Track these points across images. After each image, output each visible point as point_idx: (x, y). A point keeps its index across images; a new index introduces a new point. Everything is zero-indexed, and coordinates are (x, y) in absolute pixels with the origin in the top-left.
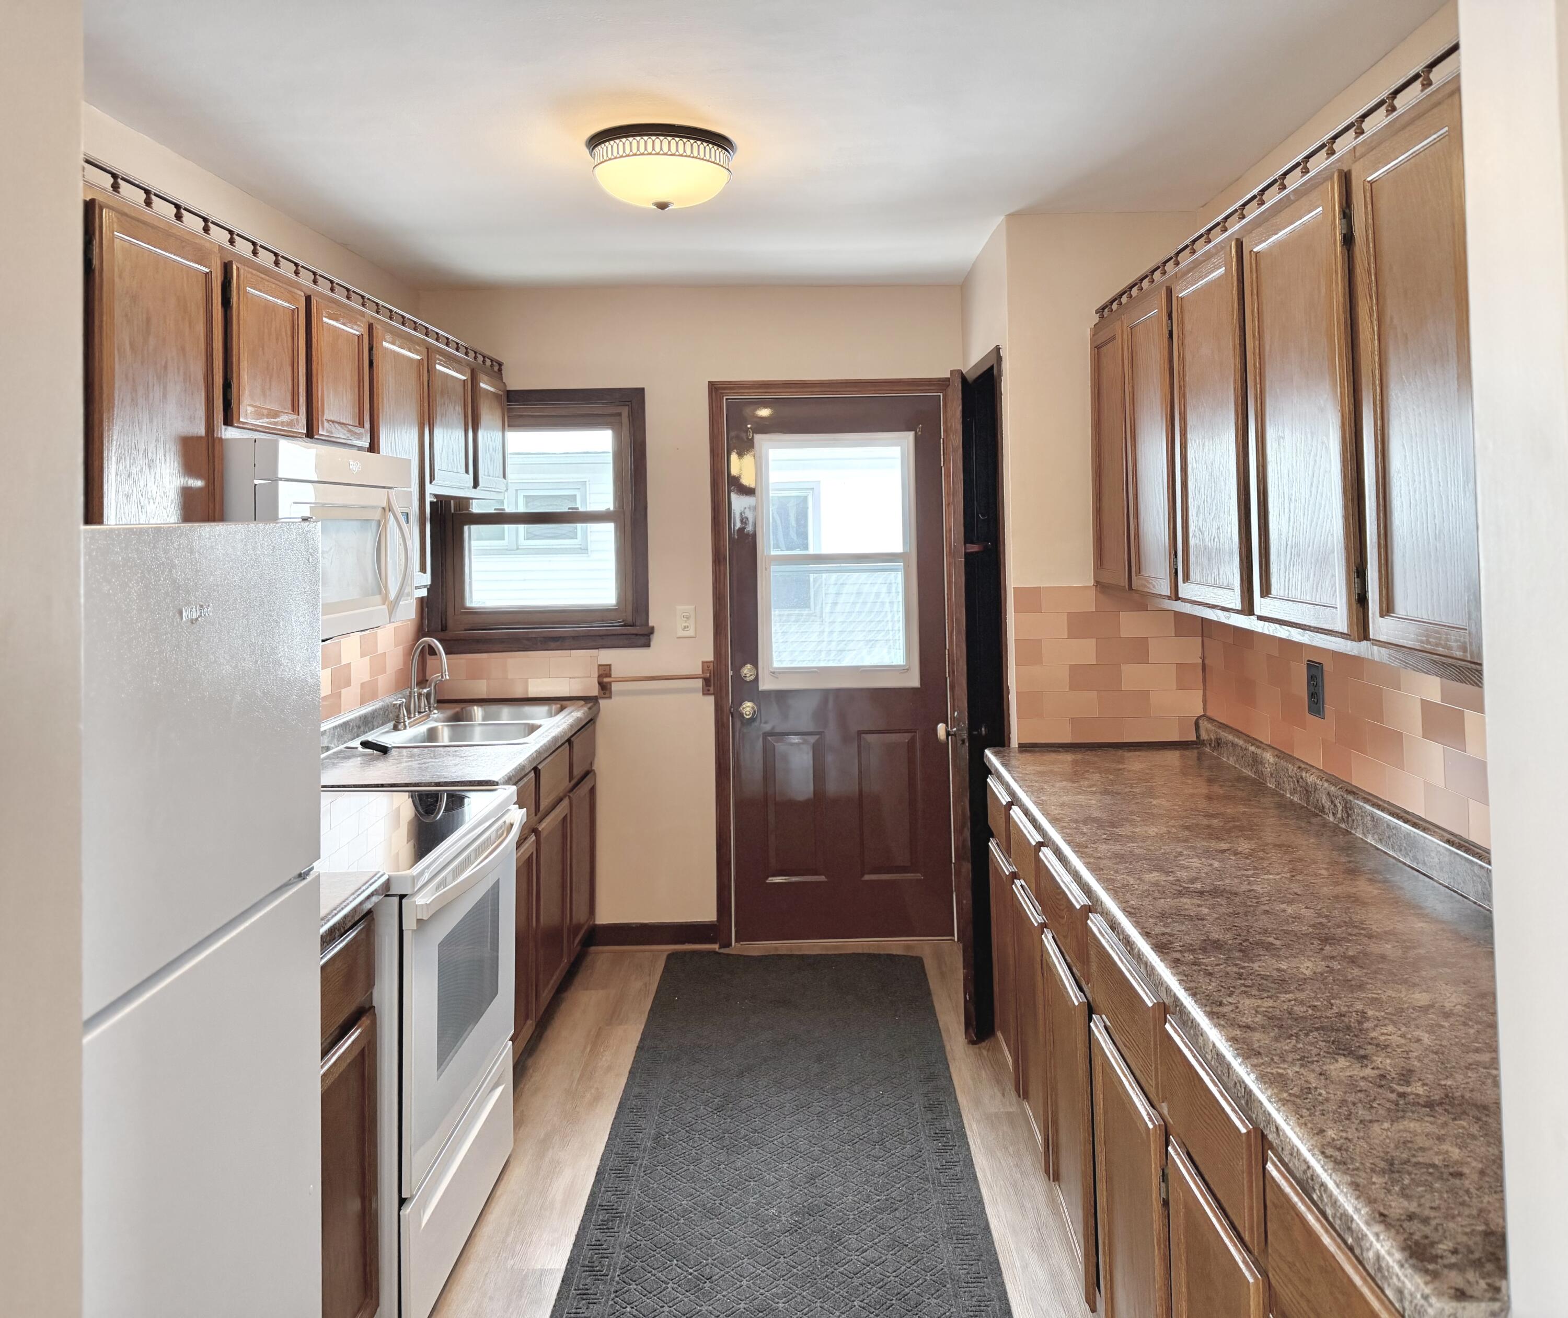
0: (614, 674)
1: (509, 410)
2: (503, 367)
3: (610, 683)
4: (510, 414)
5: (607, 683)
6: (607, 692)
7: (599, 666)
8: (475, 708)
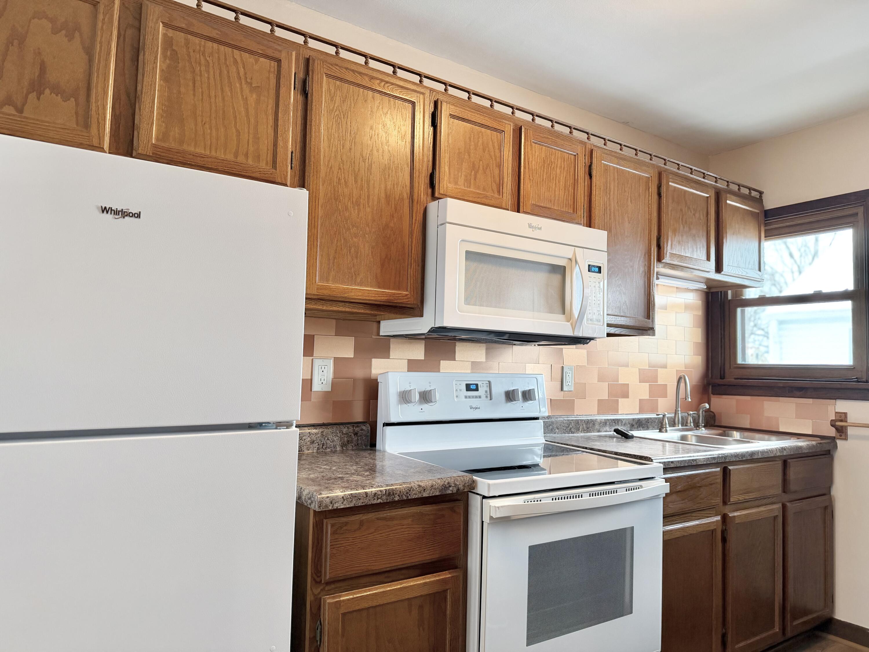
0: (849, 420)
1: (766, 225)
2: (763, 195)
3: (846, 427)
4: (767, 228)
5: (842, 427)
6: (843, 435)
7: (836, 413)
8: (735, 432)
